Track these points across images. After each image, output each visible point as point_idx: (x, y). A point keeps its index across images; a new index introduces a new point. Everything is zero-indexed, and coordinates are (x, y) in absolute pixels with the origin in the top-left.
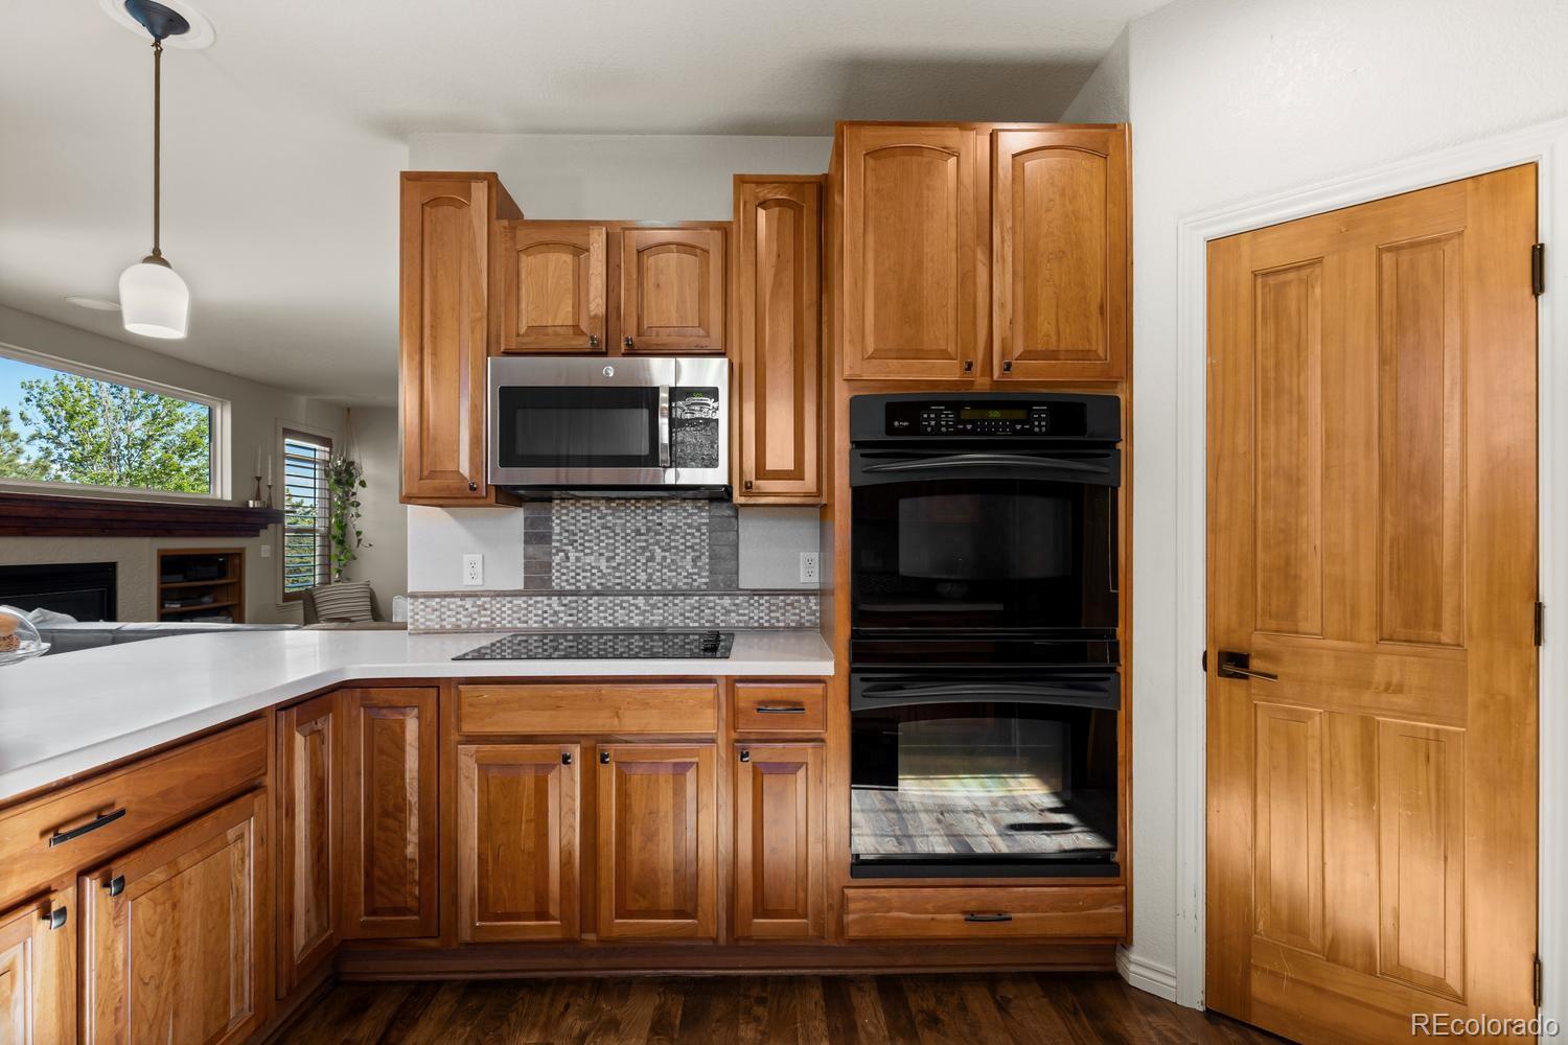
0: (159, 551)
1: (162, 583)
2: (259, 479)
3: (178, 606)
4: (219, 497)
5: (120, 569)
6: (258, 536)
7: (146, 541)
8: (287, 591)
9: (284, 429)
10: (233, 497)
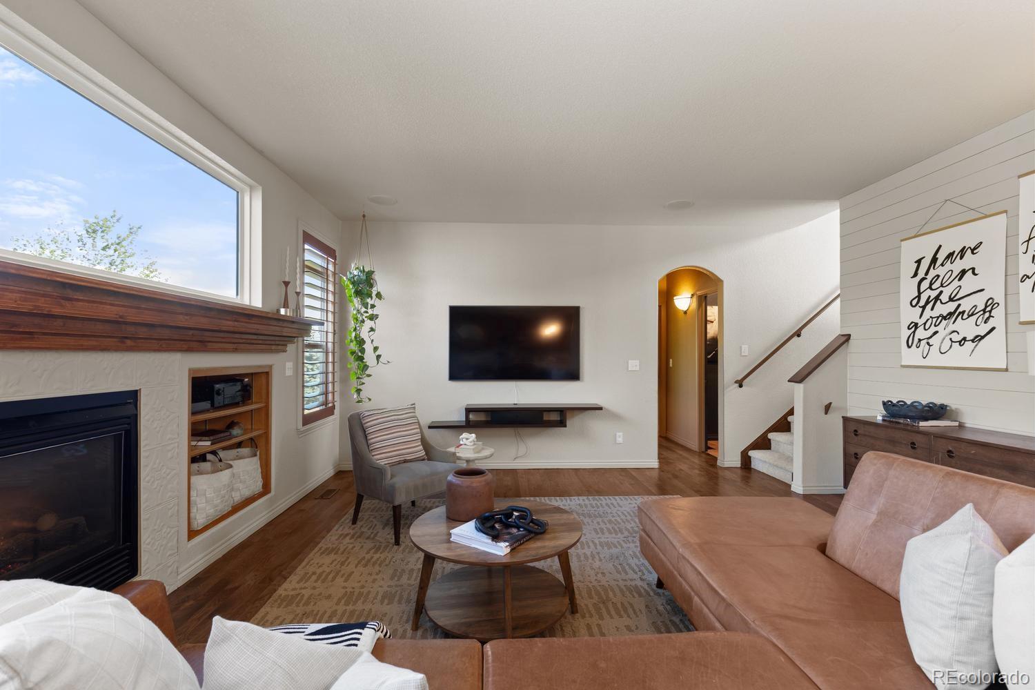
0: (190, 370)
1: (194, 413)
2: (286, 284)
3: (208, 443)
4: (248, 303)
5: (143, 400)
6: (285, 351)
7: (178, 357)
8: (306, 412)
9: (305, 233)
10: (263, 305)
